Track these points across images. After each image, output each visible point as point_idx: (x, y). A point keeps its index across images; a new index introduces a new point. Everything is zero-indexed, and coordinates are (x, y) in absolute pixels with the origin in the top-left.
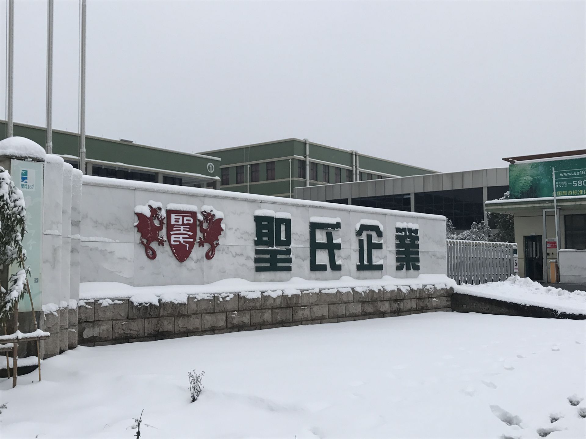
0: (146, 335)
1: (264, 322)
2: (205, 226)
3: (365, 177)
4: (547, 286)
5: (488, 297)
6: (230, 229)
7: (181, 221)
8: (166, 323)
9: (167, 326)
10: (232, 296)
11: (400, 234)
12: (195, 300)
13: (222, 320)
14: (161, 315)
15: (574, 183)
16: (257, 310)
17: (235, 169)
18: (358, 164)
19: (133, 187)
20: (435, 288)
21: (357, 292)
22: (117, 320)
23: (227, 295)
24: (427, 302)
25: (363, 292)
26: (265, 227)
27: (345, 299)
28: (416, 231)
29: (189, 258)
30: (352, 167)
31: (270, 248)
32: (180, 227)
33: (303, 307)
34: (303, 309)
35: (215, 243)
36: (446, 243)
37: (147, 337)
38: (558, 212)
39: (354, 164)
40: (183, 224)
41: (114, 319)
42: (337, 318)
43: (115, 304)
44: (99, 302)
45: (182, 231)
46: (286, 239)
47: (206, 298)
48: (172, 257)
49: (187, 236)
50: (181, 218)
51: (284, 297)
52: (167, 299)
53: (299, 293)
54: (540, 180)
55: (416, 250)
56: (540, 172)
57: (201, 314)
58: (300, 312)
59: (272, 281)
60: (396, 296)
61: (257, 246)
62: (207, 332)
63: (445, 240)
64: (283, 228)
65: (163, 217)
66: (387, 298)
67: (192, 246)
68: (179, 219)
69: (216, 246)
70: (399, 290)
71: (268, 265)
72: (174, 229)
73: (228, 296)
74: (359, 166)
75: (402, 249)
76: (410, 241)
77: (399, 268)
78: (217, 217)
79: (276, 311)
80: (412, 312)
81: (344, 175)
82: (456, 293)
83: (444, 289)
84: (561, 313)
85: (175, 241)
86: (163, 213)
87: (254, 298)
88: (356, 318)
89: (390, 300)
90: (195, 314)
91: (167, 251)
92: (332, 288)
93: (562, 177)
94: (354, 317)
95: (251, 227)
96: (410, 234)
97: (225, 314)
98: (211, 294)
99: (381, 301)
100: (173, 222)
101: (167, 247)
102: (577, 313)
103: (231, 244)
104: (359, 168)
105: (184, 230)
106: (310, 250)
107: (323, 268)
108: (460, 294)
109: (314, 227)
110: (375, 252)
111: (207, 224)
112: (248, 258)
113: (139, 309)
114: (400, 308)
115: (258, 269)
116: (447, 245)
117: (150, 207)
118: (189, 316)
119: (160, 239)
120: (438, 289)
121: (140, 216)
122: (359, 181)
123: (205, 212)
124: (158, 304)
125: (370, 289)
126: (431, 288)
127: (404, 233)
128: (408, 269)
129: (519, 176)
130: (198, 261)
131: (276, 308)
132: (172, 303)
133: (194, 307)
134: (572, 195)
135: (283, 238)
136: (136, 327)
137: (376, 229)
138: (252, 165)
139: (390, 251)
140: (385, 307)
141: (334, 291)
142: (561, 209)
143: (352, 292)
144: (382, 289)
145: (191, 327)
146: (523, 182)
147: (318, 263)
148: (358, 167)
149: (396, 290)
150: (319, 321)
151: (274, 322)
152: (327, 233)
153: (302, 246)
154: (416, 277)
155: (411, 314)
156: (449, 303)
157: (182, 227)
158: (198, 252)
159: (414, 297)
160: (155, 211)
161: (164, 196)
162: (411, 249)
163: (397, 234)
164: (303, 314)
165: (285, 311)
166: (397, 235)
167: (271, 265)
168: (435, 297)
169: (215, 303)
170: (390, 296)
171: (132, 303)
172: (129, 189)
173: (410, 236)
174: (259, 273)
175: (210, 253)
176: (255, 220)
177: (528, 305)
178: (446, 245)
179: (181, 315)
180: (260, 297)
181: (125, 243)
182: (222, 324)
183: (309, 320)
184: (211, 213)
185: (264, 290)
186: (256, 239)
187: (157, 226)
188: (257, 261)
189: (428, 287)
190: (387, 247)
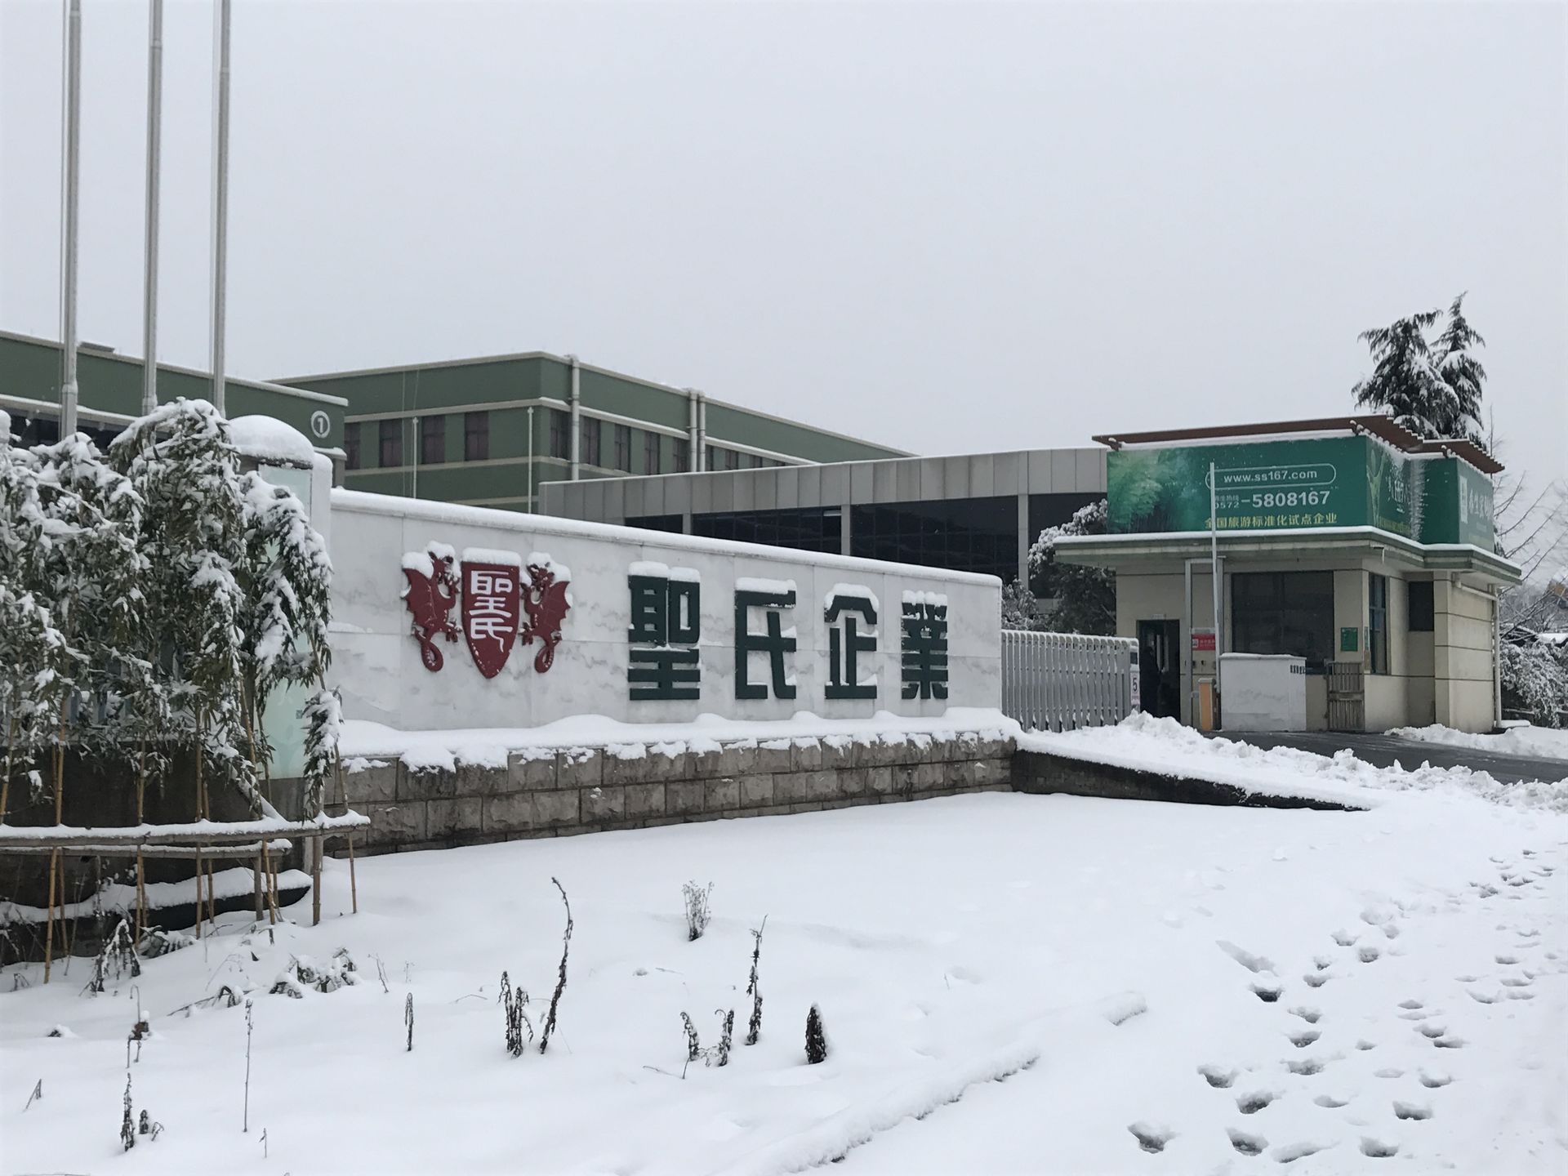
0: (430, 835)
1: (651, 811)
2: (535, 598)
3: (720, 459)
4: (1212, 738)
5: (1094, 760)
6: (583, 605)
7: (489, 586)
8: (468, 810)
9: (471, 817)
10: (590, 753)
11: (912, 617)
12: (523, 762)
13: (572, 805)
14: (457, 793)
15: (1254, 500)
16: (639, 784)
17: (377, 427)
18: (703, 427)
19: (399, 512)
20: (980, 739)
21: (831, 748)
22: (375, 802)
23: (580, 751)
24: (964, 771)
25: (842, 746)
26: (649, 601)
27: (805, 762)
28: (942, 611)
29: (503, 669)
30: (688, 431)
31: (659, 648)
32: (487, 601)
33: (726, 780)
34: (725, 783)
35: (553, 635)
36: (1000, 637)
37: (432, 840)
38: (1220, 568)
39: (694, 423)
40: (494, 594)
41: (371, 800)
42: (789, 804)
43: (374, 768)
44: (344, 764)
45: (491, 610)
46: (689, 629)
47: (543, 757)
48: (471, 666)
49: (501, 621)
50: (489, 579)
51: (690, 757)
52: (470, 758)
53: (717, 747)
54: (1178, 491)
55: (941, 653)
56: (1180, 472)
57: (532, 791)
58: (720, 791)
59: (661, 721)
60: (905, 756)
61: (635, 644)
62: (543, 833)
63: (999, 632)
64: (684, 602)
65: (456, 579)
66: (888, 760)
67: (509, 645)
68: (485, 582)
69: (555, 644)
70: (911, 742)
71: (654, 686)
72: (477, 604)
73: (583, 754)
74: (706, 430)
75: (915, 652)
76: (930, 634)
77: (907, 694)
78: (558, 578)
79: (673, 787)
80: (935, 793)
81: (668, 452)
82: (1023, 751)
83: (998, 742)
84: (1252, 795)
85: (478, 632)
86: (456, 571)
87: (634, 758)
88: (826, 804)
89: (892, 765)
90: (522, 791)
91: (462, 653)
92: (782, 739)
93: (1228, 485)
94: (823, 803)
95: (621, 600)
96: (931, 617)
97: (576, 793)
98: (551, 749)
99: (875, 767)
100: (474, 590)
101: (462, 644)
102: (1286, 794)
103: (584, 639)
104: (707, 435)
105: (496, 608)
106: (736, 652)
107: (759, 693)
108: (1032, 754)
109: (745, 600)
110: (862, 658)
111: (538, 593)
112: (616, 669)
113: (419, 781)
114: (912, 784)
115: (635, 695)
116: (1004, 641)
117: (432, 555)
118: (509, 796)
119: (451, 628)
120: (985, 741)
121: (412, 575)
122: (706, 470)
123: (535, 566)
124: (453, 769)
125: (855, 740)
126: (972, 740)
127: (918, 615)
128: (925, 696)
129: (1130, 479)
130: (520, 675)
131: (674, 782)
132: (480, 767)
133: (519, 776)
134: (1251, 528)
135: (684, 626)
136: (412, 818)
137: (863, 605)
138: (424, 420)
139: (890, 656)
140: (882, 780)
141: (784, 745)
142: (1227, 559)
143: (819, 747)
144: (878, 742)
145: (514, 821)
146: (1139, 492)
147: (752, 681)
148: (703, 433)
149: (905, 743)
150: (756, 811)
151: (670, 812)
152: (768, 613)
153: (720, 644)
154: (940, 714)
155: (931, 797)
156: (1007, 773)
157: (491, 600)
158: (521, 656)
159: (940, 759)
160: (441, 564)
161: (457, 531)
162: (932, 652)
163: (906, 617)
164: (725, 795)
165: (691, 787)
166: (904, 620)
167: (659, 686)
168: (979, 760)
169: (559, 768)
170: (893, 755)
171: (406, 767)
172: (392, 516)
173: (931, 622)
174: (636, 703)
175: (544, 658)
176: (630, 586)
177: (1180, 778)
178: (1000, 641)
179: (494, 795)
180: (645, 757)
181: (383, 634)
182: (571, 814)
183: (735, 809)
184: (545, 570)
185: (651, 740)
186: (632, 627)
187: (443, 598)
188: (633, 676)
189: (966, 737)
190: (884, 647)
